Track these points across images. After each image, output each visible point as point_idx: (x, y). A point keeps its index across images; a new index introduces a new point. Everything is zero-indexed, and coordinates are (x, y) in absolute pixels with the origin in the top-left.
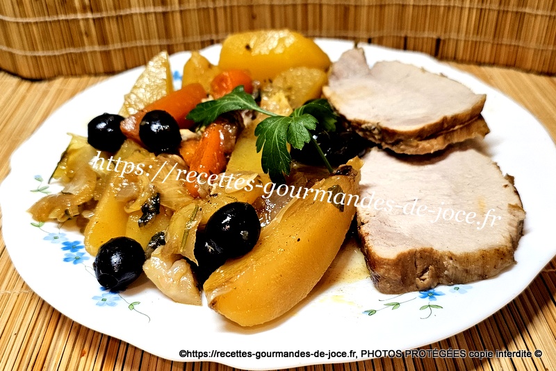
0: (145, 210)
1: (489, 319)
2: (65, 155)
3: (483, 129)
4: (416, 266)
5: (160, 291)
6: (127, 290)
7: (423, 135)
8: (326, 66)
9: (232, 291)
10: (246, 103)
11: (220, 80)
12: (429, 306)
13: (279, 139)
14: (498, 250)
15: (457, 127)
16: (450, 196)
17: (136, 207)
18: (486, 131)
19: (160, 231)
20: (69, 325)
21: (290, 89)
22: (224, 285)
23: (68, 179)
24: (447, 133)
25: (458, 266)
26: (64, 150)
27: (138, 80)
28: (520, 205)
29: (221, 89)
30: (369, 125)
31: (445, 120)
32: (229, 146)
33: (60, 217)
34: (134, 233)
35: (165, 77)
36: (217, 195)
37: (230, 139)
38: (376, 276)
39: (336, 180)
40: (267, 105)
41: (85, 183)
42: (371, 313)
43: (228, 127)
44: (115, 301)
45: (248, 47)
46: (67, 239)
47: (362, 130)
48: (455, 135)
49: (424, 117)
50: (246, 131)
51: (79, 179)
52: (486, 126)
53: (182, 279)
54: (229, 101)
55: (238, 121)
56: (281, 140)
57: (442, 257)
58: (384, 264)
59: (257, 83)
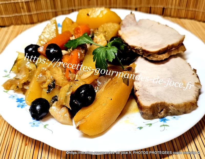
0: (49, 87)
1: (188, 131)
2: (16, 62)
4: (158, 109)
5: (56, 120)
6: (43, 119)
7: (160, 53)
8: (120, 22)
9: (85, 122)
10: (88, 41)
11: (77, 30)
12: (164, 125)
14: (191, 103)
15: (173, 49)
16: (171, 78)
17: (46, 85)
18: (185, 50)
19: (55, 95)
20: (20, 134)
21: (105, 32)
22: (82, 120)
23: (18, 72)
24: (169, 51)
25: (175, 109)
26: (15, 59)
27: (44, 29)
28: (199, 83)
29: (78, 33)
30: (138, 48)
31: (169, 46)
32: (82, 58)
33: (15, 88)
34: (45, 96)
35: (55, 28)
36: (78, 80)
37: (82, 55)
38: (142, 113)
40: (96, 39)
41: (25, 75)
42: (141, 128)
43: (81, 51)
44: (39, 124)
45: (88, 15)
46: (18, 97)
47: (135, 50)
48: (173, 52)
49: (160, 45)
50: (88, 51)
51: (22, 72)
52: (184, 48)
53: (65, 115)
54: (82, 40)
55: (85, 48)
56: (103, 58)
57: (169, 105)
58: (146, 108)
59: (92, 30)
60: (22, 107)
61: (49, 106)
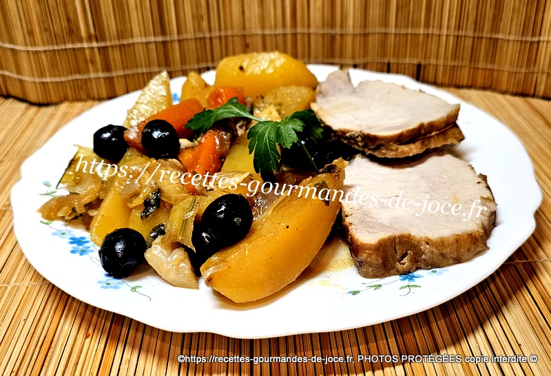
0: (147, 204)
1: (463, 294)
2: (72, 163)
3: (458, 136)
4: (396, 251)
6: (129, 277)
7: (402, 139)
8: (314, 85)
9: (226, 270)
10: (239, 112)
11: (215, 96)
12: (408, 286)
13: (270, 140)
14: (471, 235)
15: (433, 134)
16: (427, 193)
17: (139, 201)
18: (461, 138)
19: (160, 223)
21: (280, 104)
22: (219, 264)
23: (74, 184)
24: (424, 139)
25: (434, 250)
26: (71, 157)
28: (491, 198)
29: (217, 104)
30: (353, 133)
31: (422, 126)
32: (224, 151)
33: (68, 214)
34: (136, 224)
35: (165, 94)
36: (213, 190)
37: (225, 144)
39: (322, 177)
40: (259, 115)
41: (91, 184)
42: (355, 293)
43: (222, 134)
44: (118, 285)
45: (241, 68)
46: (73, 235)
47: (347, 138)
48: (432, 141)
49: (403, 125)
50: (240, 140)
51: (84, 183)
52: (460, 133)
53: (180, 265)
54: (224, 110)
55: (232, 129)
56: (271, 141)
57: (419, 242)
58: (366, 249)
59: (249, 100)
61: (146, 246)
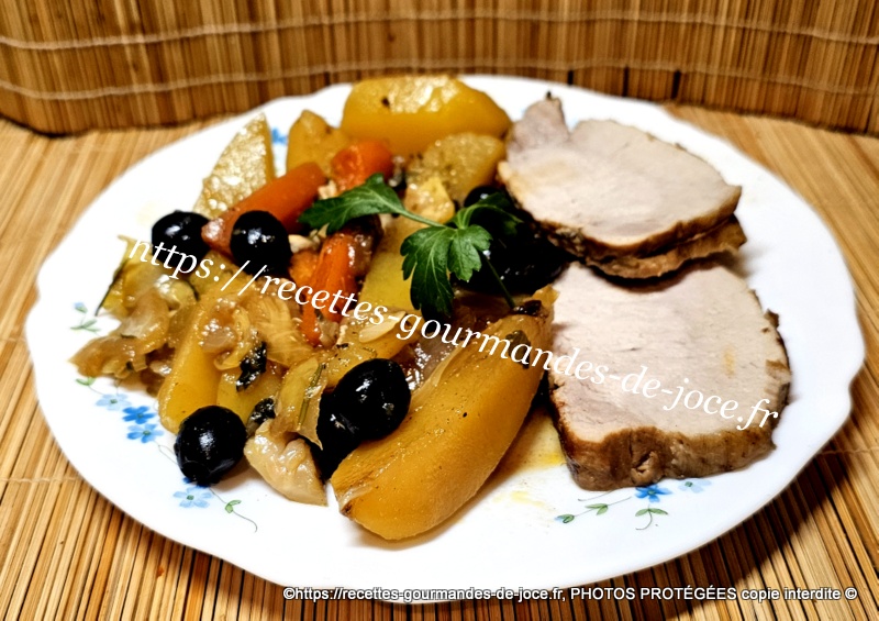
0: (246, 369)
2: (119, 275)
3: (736, 237)
4: (631, 452)
5: (269, 485)
6: (221, 483)
7: (646, 250)
8: (503, 131)
9: (372, 492)
10: (387, 203)
11: (345, 158)
12: (649, 510)
13: (436, 263)
14: (749, 431)
15: (697, 237)
16: (683, 344)
17: (232, 362)
18: (741, 239)
19: (267, 397)
20: (136, 531)
21: (448, 168)
22: (362, 483)
23: (125, 312)
24: (682, 246)
25: (691, 452)
26: (116, 265)
27: (223, 155)
28: (783, 361)
29: (348, 171)
30: (568, 230)
31: (679, 227)
32: (362, 267)
33: (120, 371)
34: (229, 399)
35: (264, 153)
36: (346, 345)
37: (363, 256)
38: (575, 466)
39: (518, 322)
40: (415, 196)
41: (156, 322)
42: (567, 519)
43: (359, 239)
44: (206, 500)
45: (386, 102)
46: (129, 403)
47: (557, 236)
48: (695, 247)
49: (648, 221)
50: (384, 240)
51: (143, 313)
52: (741, 232)
53: (300, 469)
54: (362, 200)
55: (375, 228)
56: (440, 267)
57: (668, 440)
58: (586, 449)
59: (400, 160)
60: (144, 441)
61: (246, 434)
